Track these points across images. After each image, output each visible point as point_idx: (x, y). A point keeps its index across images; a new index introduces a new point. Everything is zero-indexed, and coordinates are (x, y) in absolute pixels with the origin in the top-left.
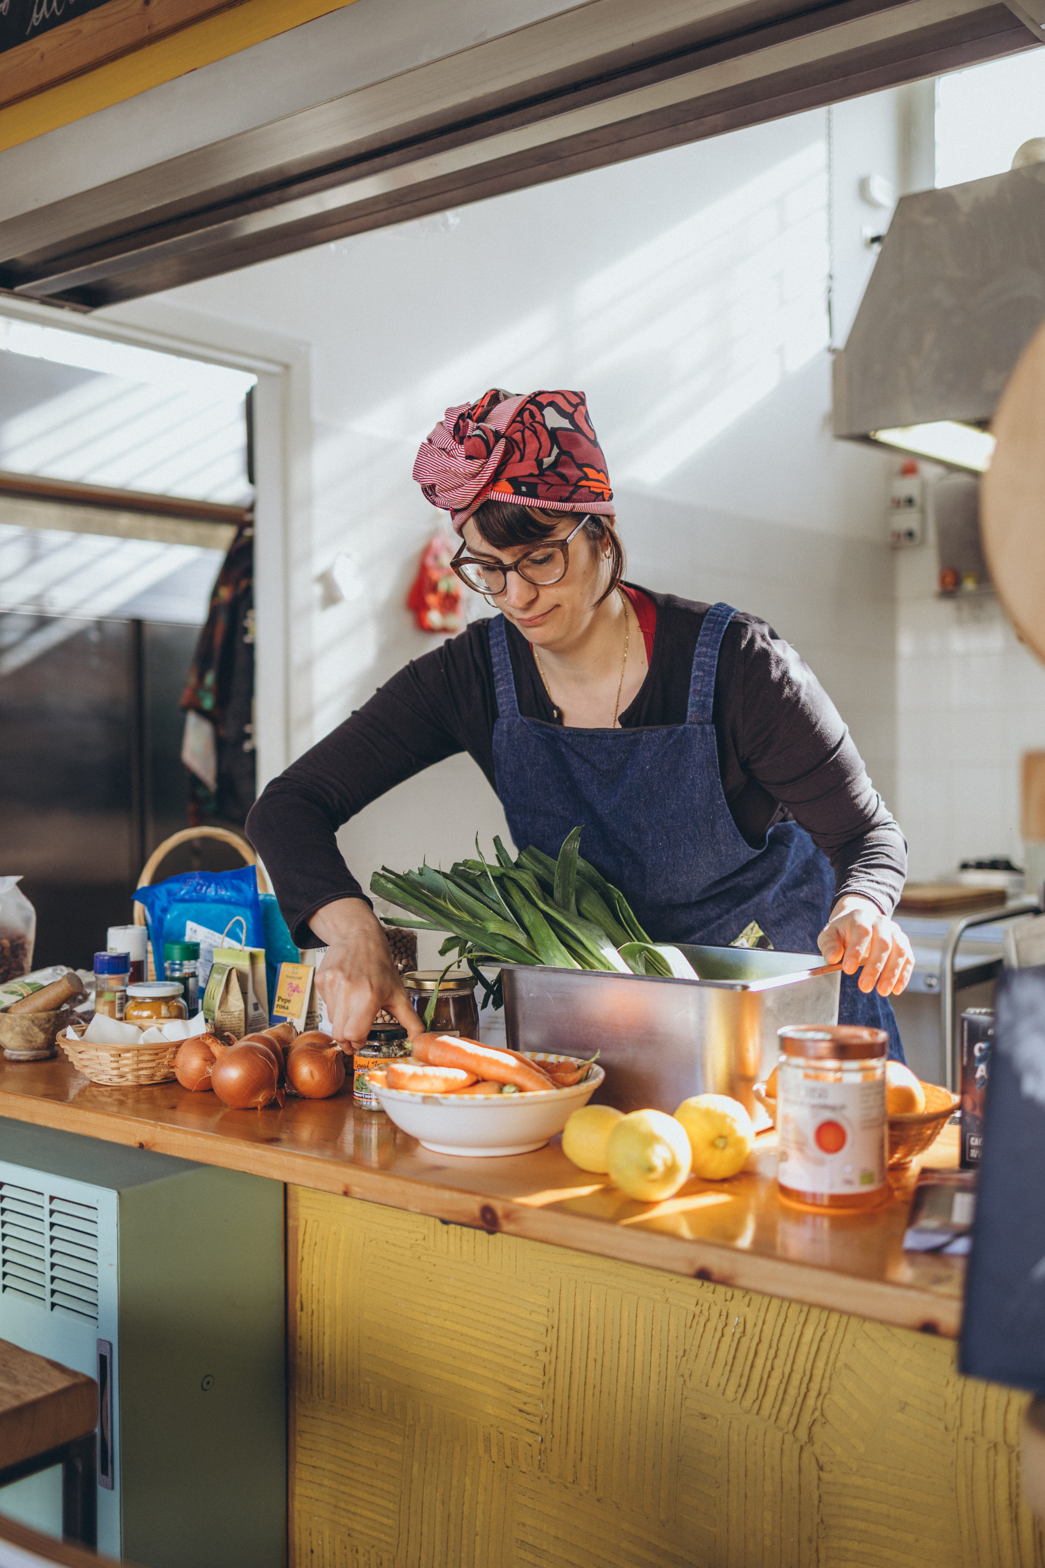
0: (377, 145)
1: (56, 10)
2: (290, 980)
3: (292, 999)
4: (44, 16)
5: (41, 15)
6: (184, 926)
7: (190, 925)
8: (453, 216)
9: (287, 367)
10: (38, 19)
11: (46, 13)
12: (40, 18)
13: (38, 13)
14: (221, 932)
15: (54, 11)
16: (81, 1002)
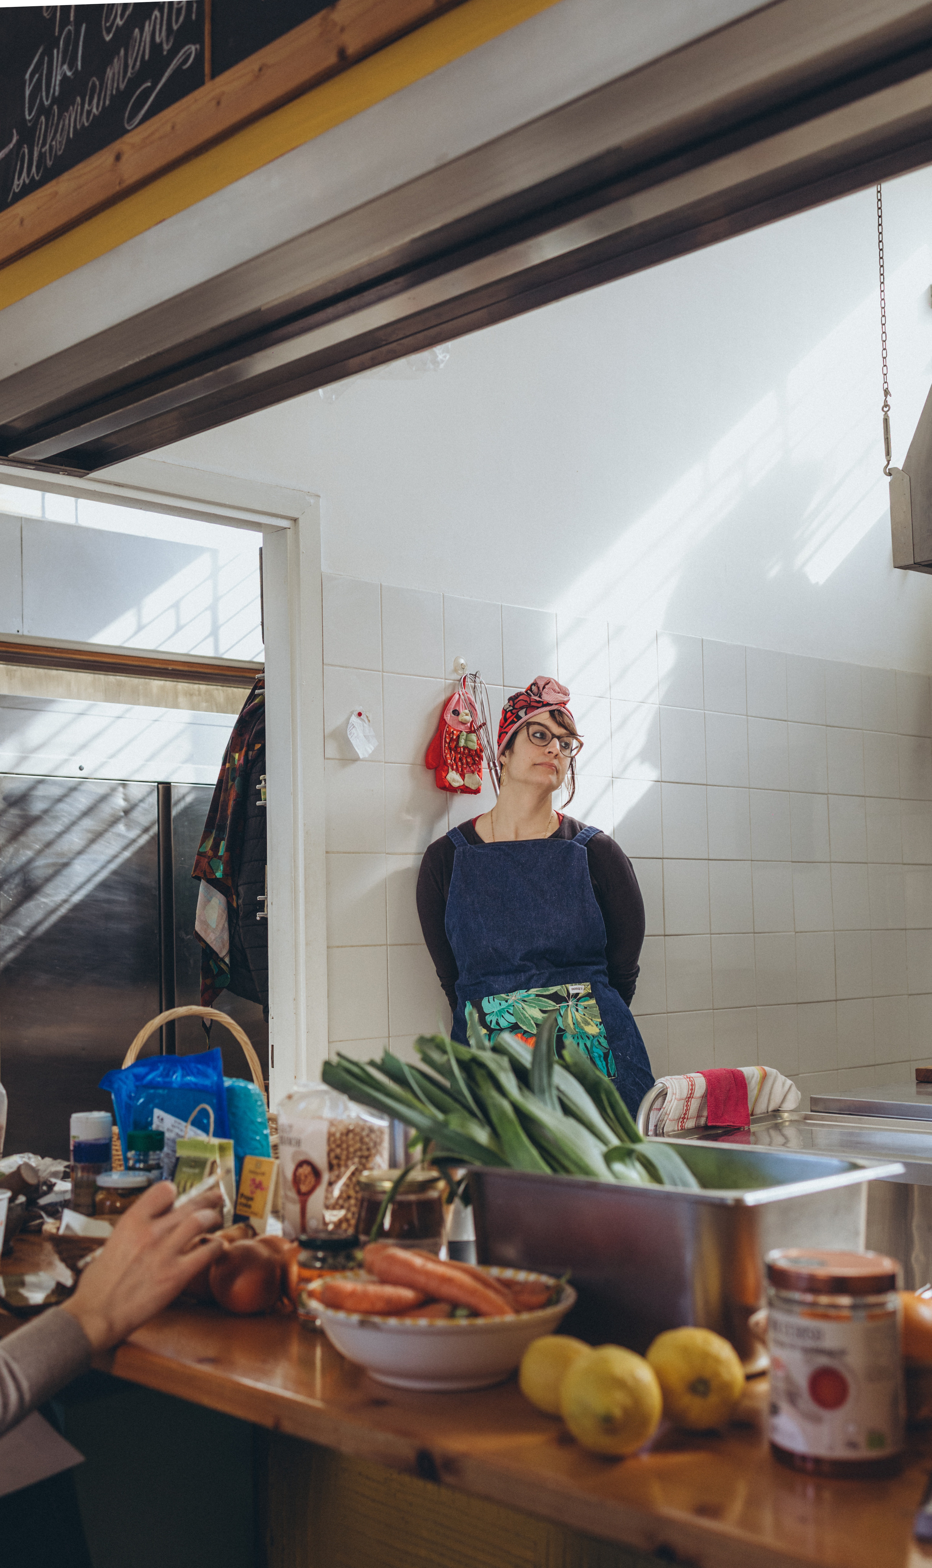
0: (353, 283)
1: (35, 175)
2: (252, 1176)
3: (254, 1196)
4: (24, 181)
5: (21, 181)
6: (151, 1114)
7: (157, 1112)
8: (442, 352)
9: (295, 520)
10: (18, 185)
11: (26, 179)
12: (21, 184)
13: (19, 179)
14: (186, 1120)
15: (33, 177)
16: (45, 1193)
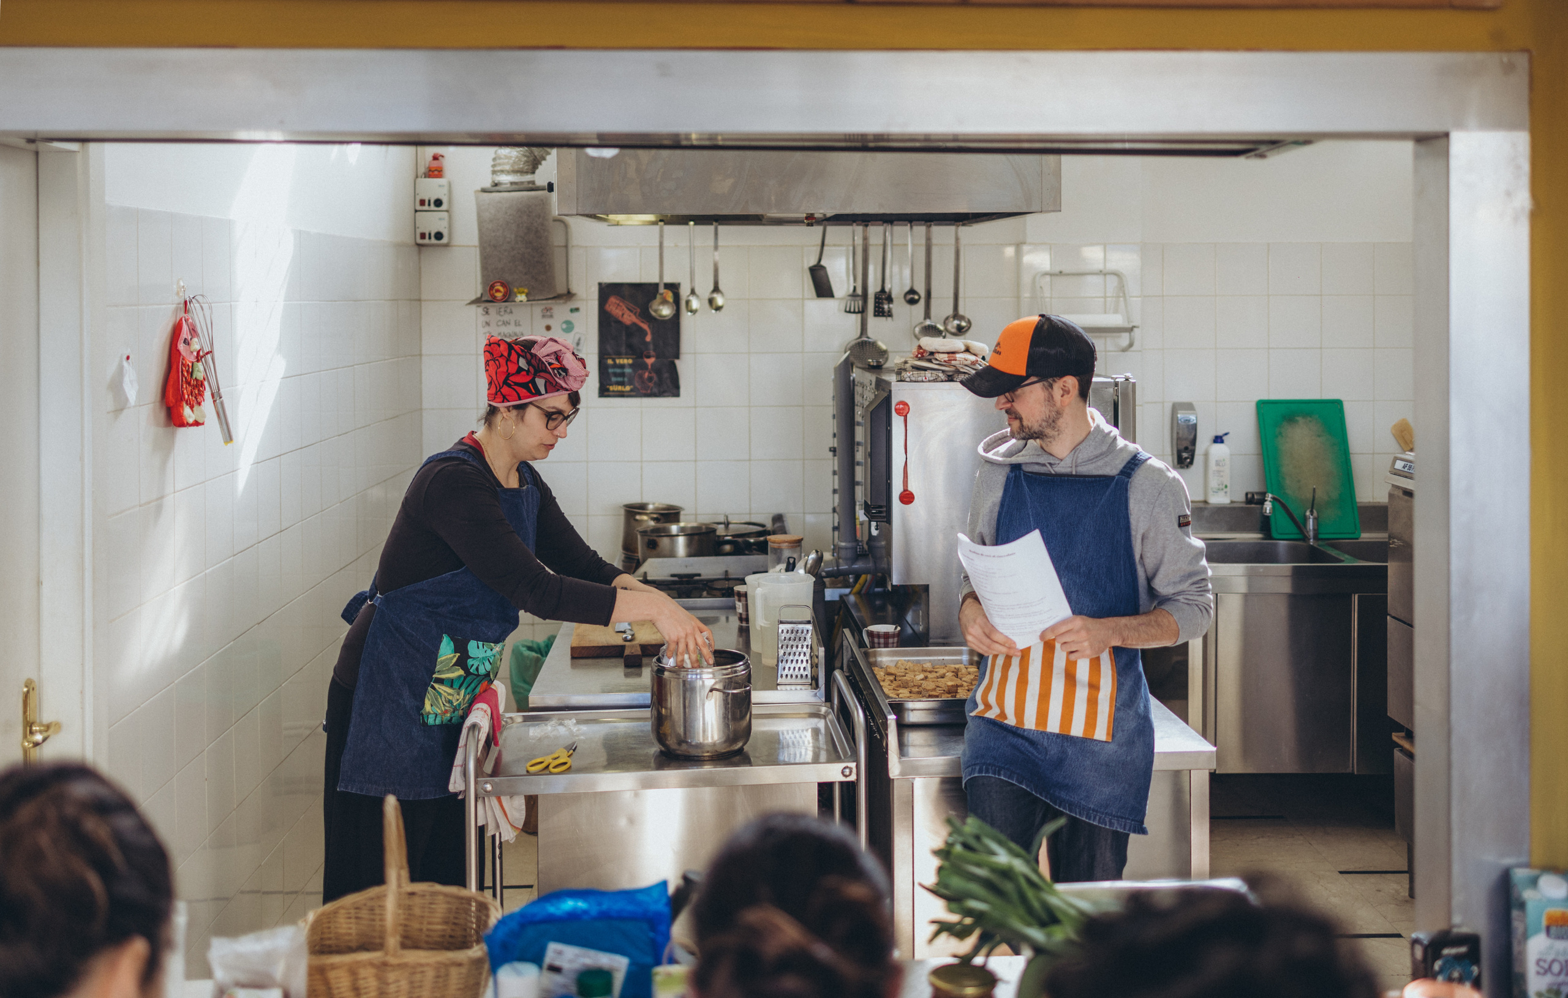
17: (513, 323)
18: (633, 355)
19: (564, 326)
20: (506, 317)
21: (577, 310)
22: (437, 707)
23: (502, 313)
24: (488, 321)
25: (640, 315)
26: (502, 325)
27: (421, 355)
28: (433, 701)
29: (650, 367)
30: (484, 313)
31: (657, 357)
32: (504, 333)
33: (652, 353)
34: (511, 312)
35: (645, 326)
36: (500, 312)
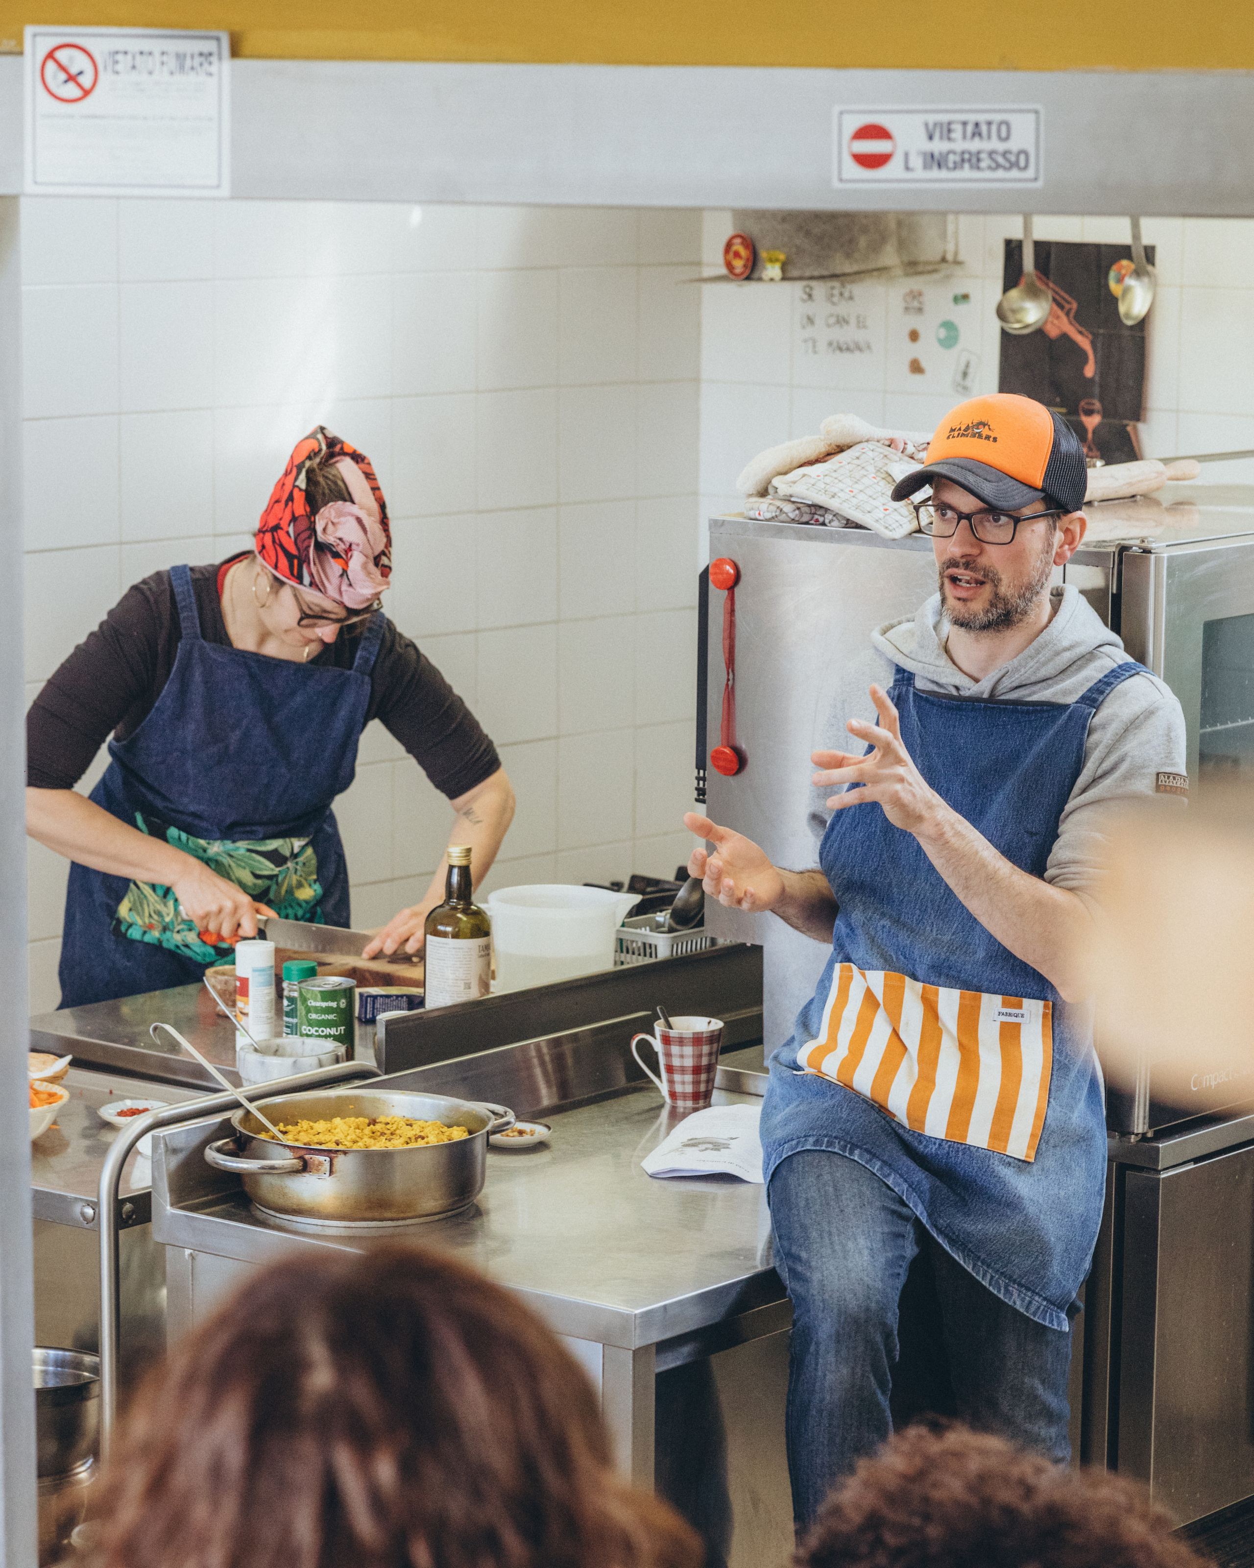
17: (853, 321)
18: (1062, 406)
19: (943, 333)
20: (843, 309)
21: (965, 297)
22: (138, 914)
23: (835, 299)
24: (810, 314)
25: (1076, 317)
26: (835, 324)
27: (697, 380)
28: (134, 903)
29: (1090, 435)
30: (805, 297)
31: (1105, 414)
32: (838, 343)
33: (1097, 405)
34: (851, 298)
35: (1084, 342)
36: (832, 295)
